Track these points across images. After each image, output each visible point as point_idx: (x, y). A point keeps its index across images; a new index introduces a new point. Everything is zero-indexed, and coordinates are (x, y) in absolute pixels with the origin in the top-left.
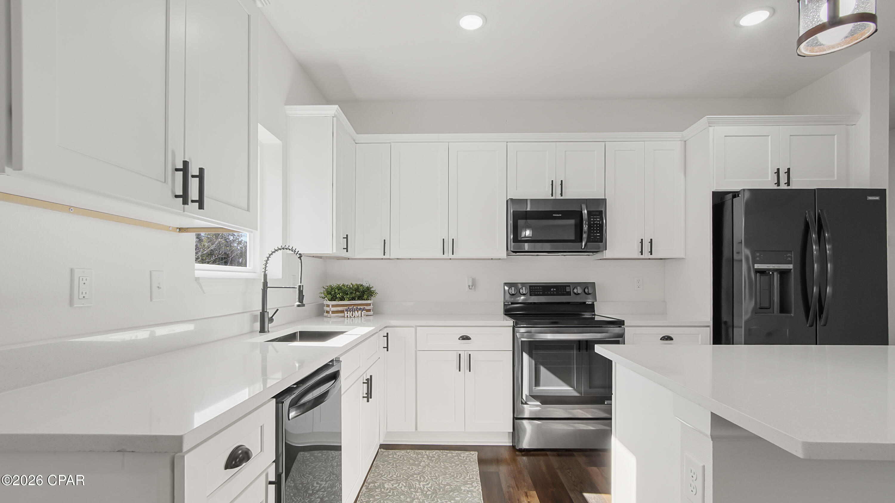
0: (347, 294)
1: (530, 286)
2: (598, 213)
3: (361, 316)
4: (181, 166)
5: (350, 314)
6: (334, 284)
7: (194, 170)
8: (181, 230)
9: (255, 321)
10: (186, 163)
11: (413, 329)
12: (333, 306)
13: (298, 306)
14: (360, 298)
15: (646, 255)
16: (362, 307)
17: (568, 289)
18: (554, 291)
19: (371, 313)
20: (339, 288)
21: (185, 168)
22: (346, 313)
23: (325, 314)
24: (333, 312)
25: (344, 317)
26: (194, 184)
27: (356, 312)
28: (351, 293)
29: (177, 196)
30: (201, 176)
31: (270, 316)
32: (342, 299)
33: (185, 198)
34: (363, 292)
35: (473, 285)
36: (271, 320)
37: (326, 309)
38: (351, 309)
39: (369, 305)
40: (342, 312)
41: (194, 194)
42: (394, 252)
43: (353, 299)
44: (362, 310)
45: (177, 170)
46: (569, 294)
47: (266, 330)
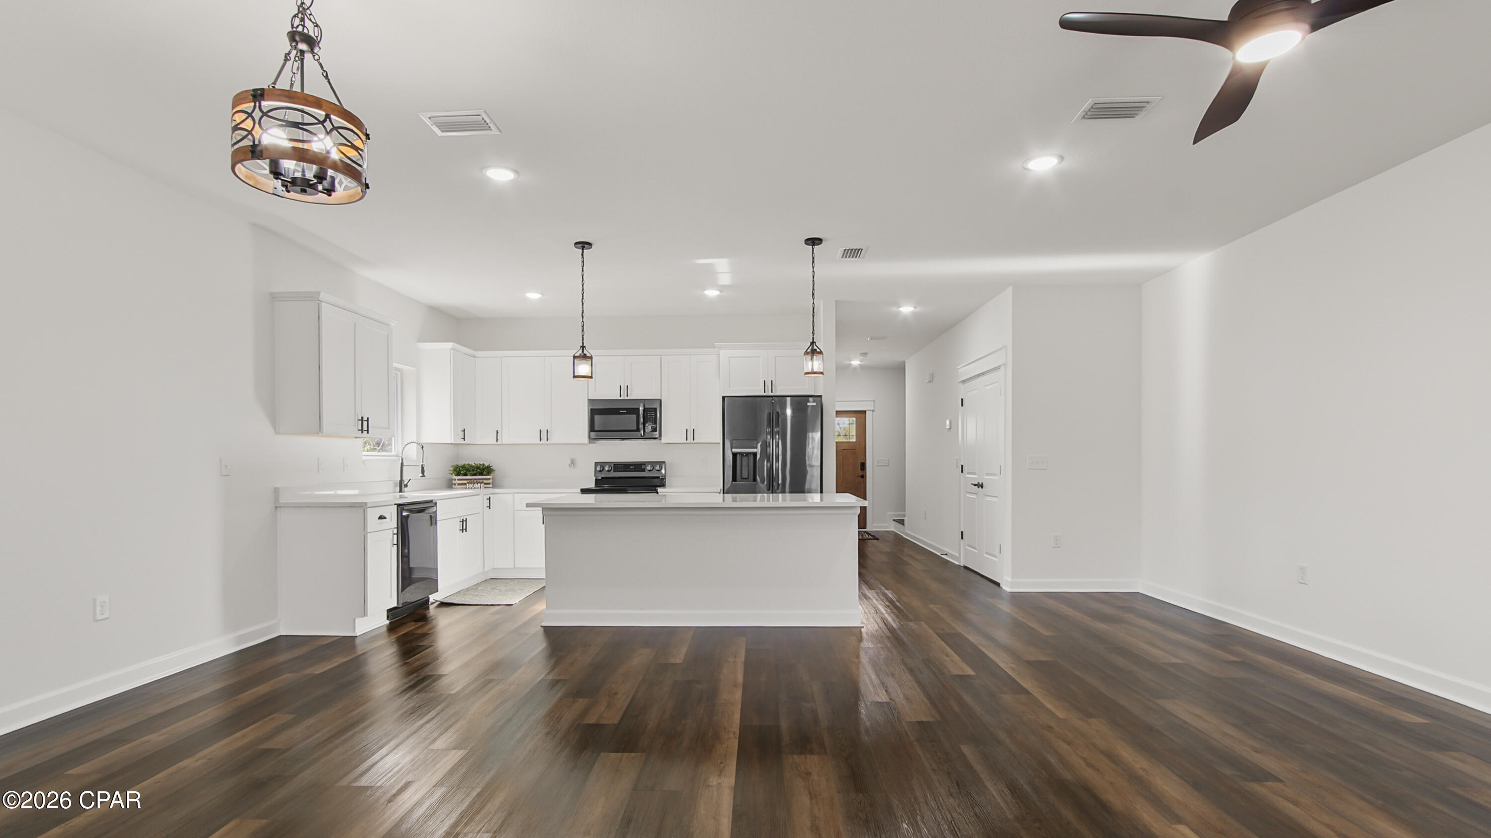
0: (470, 471)
1: (614, 465)
2: (653, 410)
3: (480, 488)
4: (360, 419)
5: (471, 486)
6: (461, 463)
7: (365, 419)
8: (356, 437)
9: (396, 486)
10: (362, 418)
11: (511, 495)
12: (458, 480)
13: (421, 476)
14: (481, 474)
15: (690, 440)
16: (481, 481)
17: (643, 467)
18: (632, 468)
19: (491, 486)
20: (463, 467)
21: (362, 420)
22: (468, 485)
23: (454, 486)
24: (459, 484)
25: (466, 488)
26: (365, 423)
27: (476, 484)
28: (473, 470)
29: (359, 430)
30: (368, 421)
31: (405, 483)
32: (465, 475)
33: (362, 431)
34: (484, 470)
35: (573, 463)
36: (406, 486)
37: (454, 482)
38: (471, 482)
39: (489, 479)
40: (465, 484)
41: (365, 428)
42: (505, 439)
43: (475, 475)
44: (481, 483)
45: (359, 420)
46: (644, 470)
47: (403, 491)
